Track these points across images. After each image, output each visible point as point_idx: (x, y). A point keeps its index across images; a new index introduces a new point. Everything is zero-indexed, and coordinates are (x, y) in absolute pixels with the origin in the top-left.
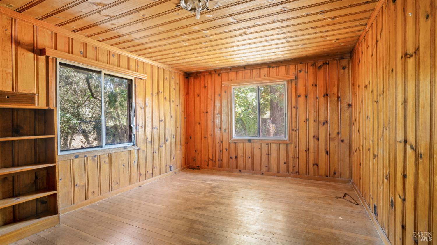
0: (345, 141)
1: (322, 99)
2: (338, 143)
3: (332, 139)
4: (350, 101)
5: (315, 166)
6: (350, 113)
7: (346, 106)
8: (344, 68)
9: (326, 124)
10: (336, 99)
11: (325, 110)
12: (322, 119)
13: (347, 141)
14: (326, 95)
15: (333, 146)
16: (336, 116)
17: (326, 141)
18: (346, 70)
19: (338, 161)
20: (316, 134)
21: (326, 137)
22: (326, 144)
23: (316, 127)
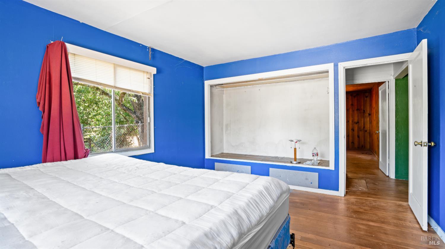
0: (367, 131)
1: (356, 112)
2: (364, 132)
3: (360, 130)
4: (369, 112)
5: (352, 144)
6: (369, 118)
7: (368, 115)
8: (367, 97)
9: (358, 124)
10: (363, 111)
11: (357, 117)
12: (356, 121)
13: (368, 131)
14: (357, 110)
15: (361, 133)
16: (363, 120)
17: (358, 131)
18: (368, 98)
19: (364, 140)
20: (353, 128)
21: (358, 129)
22: (358, 133)
23: (353, 124)
